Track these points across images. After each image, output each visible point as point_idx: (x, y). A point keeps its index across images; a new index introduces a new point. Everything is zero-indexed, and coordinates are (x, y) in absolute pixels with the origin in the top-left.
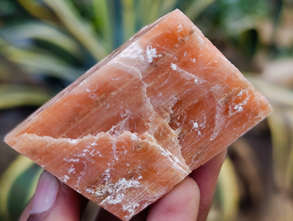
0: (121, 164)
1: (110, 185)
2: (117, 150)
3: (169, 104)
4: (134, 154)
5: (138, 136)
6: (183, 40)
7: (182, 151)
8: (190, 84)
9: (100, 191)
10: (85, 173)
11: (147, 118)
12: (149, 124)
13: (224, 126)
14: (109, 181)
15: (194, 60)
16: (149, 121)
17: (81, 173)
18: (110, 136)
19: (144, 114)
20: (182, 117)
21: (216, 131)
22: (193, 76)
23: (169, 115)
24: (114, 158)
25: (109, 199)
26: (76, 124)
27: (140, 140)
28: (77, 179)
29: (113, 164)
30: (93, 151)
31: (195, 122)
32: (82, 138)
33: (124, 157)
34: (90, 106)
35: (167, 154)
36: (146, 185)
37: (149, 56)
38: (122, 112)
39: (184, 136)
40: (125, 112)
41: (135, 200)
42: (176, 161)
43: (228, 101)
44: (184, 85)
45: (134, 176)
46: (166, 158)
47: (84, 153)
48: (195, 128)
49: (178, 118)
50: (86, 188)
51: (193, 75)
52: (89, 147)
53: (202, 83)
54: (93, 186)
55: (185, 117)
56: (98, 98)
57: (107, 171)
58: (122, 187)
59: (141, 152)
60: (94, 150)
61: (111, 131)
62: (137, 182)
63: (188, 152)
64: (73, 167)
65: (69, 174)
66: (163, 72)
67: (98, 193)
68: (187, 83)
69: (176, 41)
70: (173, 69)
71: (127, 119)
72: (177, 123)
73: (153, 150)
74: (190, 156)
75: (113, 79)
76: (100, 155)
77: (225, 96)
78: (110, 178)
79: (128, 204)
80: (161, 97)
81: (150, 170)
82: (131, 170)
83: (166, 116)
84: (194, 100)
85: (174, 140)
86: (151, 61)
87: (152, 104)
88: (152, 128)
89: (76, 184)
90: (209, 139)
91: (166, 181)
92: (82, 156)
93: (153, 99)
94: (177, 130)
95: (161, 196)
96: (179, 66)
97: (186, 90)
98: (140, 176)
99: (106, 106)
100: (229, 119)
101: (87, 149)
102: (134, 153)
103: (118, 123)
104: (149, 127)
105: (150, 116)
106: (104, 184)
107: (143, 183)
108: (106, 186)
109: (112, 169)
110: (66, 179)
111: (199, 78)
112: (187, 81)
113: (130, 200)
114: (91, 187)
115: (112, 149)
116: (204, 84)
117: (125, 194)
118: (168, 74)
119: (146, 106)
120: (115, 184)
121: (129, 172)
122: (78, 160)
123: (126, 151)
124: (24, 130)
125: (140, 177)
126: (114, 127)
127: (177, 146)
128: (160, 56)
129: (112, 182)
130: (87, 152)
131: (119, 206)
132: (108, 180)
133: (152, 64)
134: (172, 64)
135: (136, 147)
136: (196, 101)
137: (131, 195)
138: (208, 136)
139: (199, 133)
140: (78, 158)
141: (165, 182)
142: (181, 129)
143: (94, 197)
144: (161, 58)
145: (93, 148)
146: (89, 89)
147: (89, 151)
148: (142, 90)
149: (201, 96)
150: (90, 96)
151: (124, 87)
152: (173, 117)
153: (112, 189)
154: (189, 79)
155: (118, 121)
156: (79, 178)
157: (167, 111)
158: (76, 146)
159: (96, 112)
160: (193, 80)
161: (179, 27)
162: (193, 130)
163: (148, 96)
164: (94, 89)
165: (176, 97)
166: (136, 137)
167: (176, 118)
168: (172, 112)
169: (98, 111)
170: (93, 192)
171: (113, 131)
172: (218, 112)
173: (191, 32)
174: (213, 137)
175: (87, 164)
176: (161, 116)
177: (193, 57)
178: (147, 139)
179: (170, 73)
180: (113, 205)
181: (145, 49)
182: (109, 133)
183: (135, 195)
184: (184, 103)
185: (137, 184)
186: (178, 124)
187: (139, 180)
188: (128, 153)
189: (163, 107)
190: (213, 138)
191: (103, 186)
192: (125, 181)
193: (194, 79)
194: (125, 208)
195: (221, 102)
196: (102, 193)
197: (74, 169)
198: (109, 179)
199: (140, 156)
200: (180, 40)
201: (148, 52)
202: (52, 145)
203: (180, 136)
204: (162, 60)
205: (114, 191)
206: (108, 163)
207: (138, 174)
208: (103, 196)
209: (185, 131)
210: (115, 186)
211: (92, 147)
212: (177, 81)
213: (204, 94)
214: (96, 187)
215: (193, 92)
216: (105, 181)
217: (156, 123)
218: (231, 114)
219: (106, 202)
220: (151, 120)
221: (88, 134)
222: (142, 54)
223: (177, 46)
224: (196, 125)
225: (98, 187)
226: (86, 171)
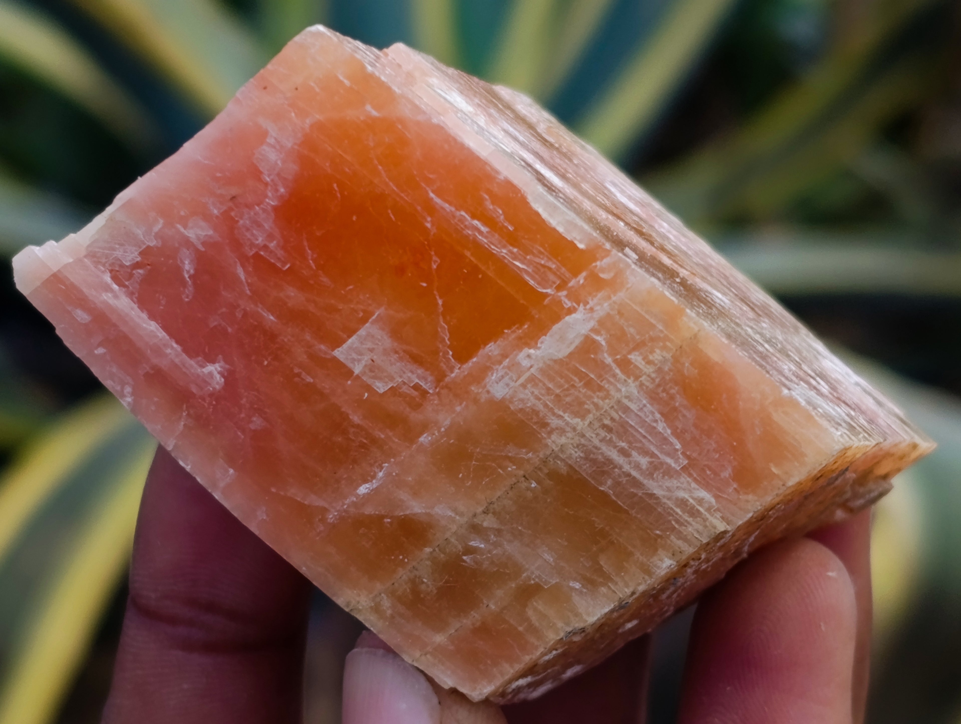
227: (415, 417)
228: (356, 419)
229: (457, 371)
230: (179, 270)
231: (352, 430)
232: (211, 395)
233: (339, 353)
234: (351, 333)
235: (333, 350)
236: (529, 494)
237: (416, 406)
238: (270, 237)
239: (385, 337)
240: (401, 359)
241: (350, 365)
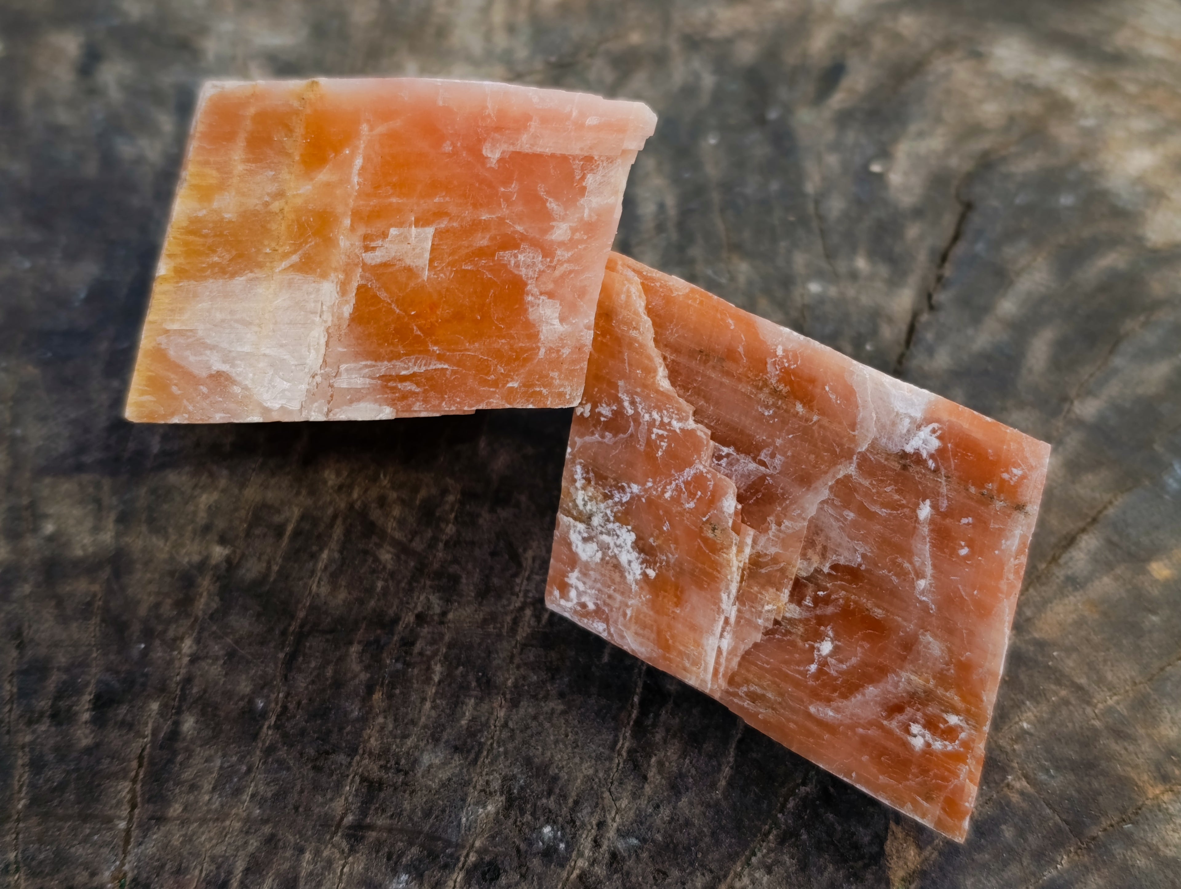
0: (661, 512)
1: (608, 512)
2: (687, 483)
3: (840, 550)
4: (693, 527)
5: (736, 513)
6: (992, 498)
7: (752, 647)
8: (909, 573)
9: (586, 498)
10: (611, 443)
11: (785, 515)
12: (774, 527)
13: (859, 725)
14: (616, 504)
15: (964, 551)
16: (779, 524)
17: (607, 433)
18: (710, 452)
19: (791, 503)
20: (826, 601)
21: (837, 710)
22: (929, 570)
23: (815, 565)
24: (668, 487)
25: (578, 529)
26: (701, 369)
27: (728, 522)
28: (593, 434)
29: (654, 493)
30: (661, 432)
31: (832, 641)
32: (679, 396)
33: (679, 509)
34: (750, 375)
35: (729, 609)
36: (640, 597)
37: (916, 438)
38: (771, 449)
39: (788, 632)
40: (773, 456)
41: (599, 590)
42: (723, 640)
43: (919, 698)
44: (900, 560)
45: (648, 558)
46: (720, 611)
47: (651, 416)
48: (819, 650)
49: (821, 593)
50: (580, 463)
51: (930, 567)
52: (666, 420)
53: (924, 601)
54: (591, 475)
55: (830, 610)
56: (773, 381)
57: (635, 488)
58: (615, 544)
59: (706, 540)
60: (665, 433)
61: (720, 450)
62: (639, 572)
63: (756, 665)
64: (612, 410)
65: (597, 410)
66: (898, 491)
67: (580, 497)
68: (906, 565)
69: (980, 484)
70: (918, 511)
71: (762, 468)
72: (808, 597)
73: (721, 565)
74: (751, 676)
75: (827, 388)
76: (660, 453)
77: (927, 681)
78: (622, 505)
79: (585, 580)
80: (846, 519)
81: (677, 587)
82: (659, 542)
83: (809, 559)
84: (879, 607)
85: (769, 611)
86: (909, 449)
87: (821, 509)
88: (769, 539)
89: (582, 436)
90: (811, 703)
91: (670, 642)
92: (642, 414)
93: (833, 504)
94: (793, 606)
95: (633, 651)
96: (932, 521)
97: (889, 572)
98: (654, 570)
99: (767, 407)
100: (881, 727)
101: (661, 417)
102: (696, 527)
103: (743, 455)
104: (766, 530)
105: (792, 519)
106: (607, 497)
107: (641, 588)
108: (602, 506)
109: (643, 496)
110: (582, 410)
111: (932, 589)
112: (911, 563)
113: (595, 581)
114: (587, 472)
115: (683, 470)
116: (925, 607)
117: (602, 559)
118: (903, 506)
119: (810, 496)
120: (614, 522)
121: (651, 540)
122: (630, 412)
123: (692, 505)
124: (645, 273)
125: (652, 573)
126: (731, 450)
127: (756, 627)
128: (931, 464)
129: (615, 513)
130: (654, 420)
131: (573, 561)
132: (617, 500)
133: (904, 455)
134: (928, 502)
135: (711, 524)
136: (878, 613)
137: (605, 576)
138: (815, 695)
139: (813, 668)
140: (636, 409)
141: (667, 640)
142: (801, 614)
143: (569, 493)
144: (927, 468)
145: (668, 428)
146: (784, 351)
147: (657, 423)
148: (839, 467)
149: (896, 618)
150: (770, 361)
151: (825, 422)
152: (817, 579)
153: (602, 522)
154: (917, 564)
155: (747, 453)
156: (597, 436)
157: (824, 556)
158: (657, 391)
159: (743, 394)
160: (920, 575)
161: (1015, 471)
162: (812, 648)
163: (831, 488)
164: (788, 361)
165: (864, 556)
166: (732, 510)
167: (820, 588)
168: (826, 570)
169: (749, 397)
170: (579, 484)
171: (723, 454)
172: (881, 685)
173: (1020, 507)
174: (820, 709)
175: (631, 435)
176: (805, 548)
177: (970, 544)
178: (738, 538)
179: (906, 510)
180: (569, 545)
181: (927, 421)
182: (715, 447)
183: (609, 587)
184: (861, 587)
185: (635, 574)
186: (808, 602)
187: (645, 575)
188: (691, 511)
189: (828, 538)
190: (818, 710)
191: (599, 499)
192: (629, 543)
193: (923, 577)
194: (573, 578)
195: (909, 682)
196: (585, 505)
197: (610, 415)
198: (620, 503)
199: (696, 543)
200: (988, 490)
201: (925, 433)
202: (638, 342)
203: (783, 623)
204: (924, 475)
205: (600, 528)
206: (650, 480)
207: (655, 563)
208: (580, 513)
209: (800, 629)
210: (610, 526)
211: (669, 424)
212: (897, 538)
213: (905, 624)
214: (593, 483)
215: (893, 593)
216: (611, 497)
217: (784, 543)
218: (893, 725)
219: (569, 527)
220: (786, 527)
221: (692, 403)
222: (913, 420)
223: (973, 490)
224: (826, 647)
225: (595, 488)
226: (615, 443)
227: (362, 230)
228: (394, 200)
229: (359, 279)
230: (557, 198)
231: (391, 192)
232: (485, 140)
233: (430, 231)
234: (433, 249)
235: (436, 229)
236: (266, 242)
237: (366, 237)
238: (517, 264)
239: (412, 264)
240: (394, 258)
241: (420, 230)
